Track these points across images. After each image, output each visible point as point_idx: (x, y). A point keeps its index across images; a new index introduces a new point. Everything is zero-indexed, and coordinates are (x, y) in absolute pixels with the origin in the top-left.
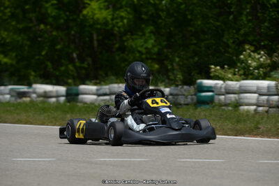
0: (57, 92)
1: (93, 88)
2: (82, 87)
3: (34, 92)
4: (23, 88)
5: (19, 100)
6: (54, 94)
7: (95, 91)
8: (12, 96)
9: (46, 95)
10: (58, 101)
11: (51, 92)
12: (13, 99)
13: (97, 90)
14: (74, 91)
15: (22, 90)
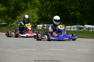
0: (93, 27)
3: (85, 28)
4: (81, 26)
5: (80, 30)
8: (77, 29)
9: (89, 29)
10: (93, 30)
12: (78, 30)
15: (81, 27)
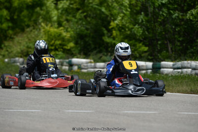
1: (171, 64)
2: (163, 63)
6: (145, 68)
7: (171, 66)
10: (147, 72)
11: (142, 66)
13: (173, 65)
14: (157, 66)
